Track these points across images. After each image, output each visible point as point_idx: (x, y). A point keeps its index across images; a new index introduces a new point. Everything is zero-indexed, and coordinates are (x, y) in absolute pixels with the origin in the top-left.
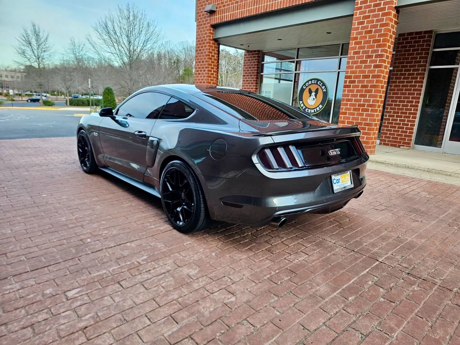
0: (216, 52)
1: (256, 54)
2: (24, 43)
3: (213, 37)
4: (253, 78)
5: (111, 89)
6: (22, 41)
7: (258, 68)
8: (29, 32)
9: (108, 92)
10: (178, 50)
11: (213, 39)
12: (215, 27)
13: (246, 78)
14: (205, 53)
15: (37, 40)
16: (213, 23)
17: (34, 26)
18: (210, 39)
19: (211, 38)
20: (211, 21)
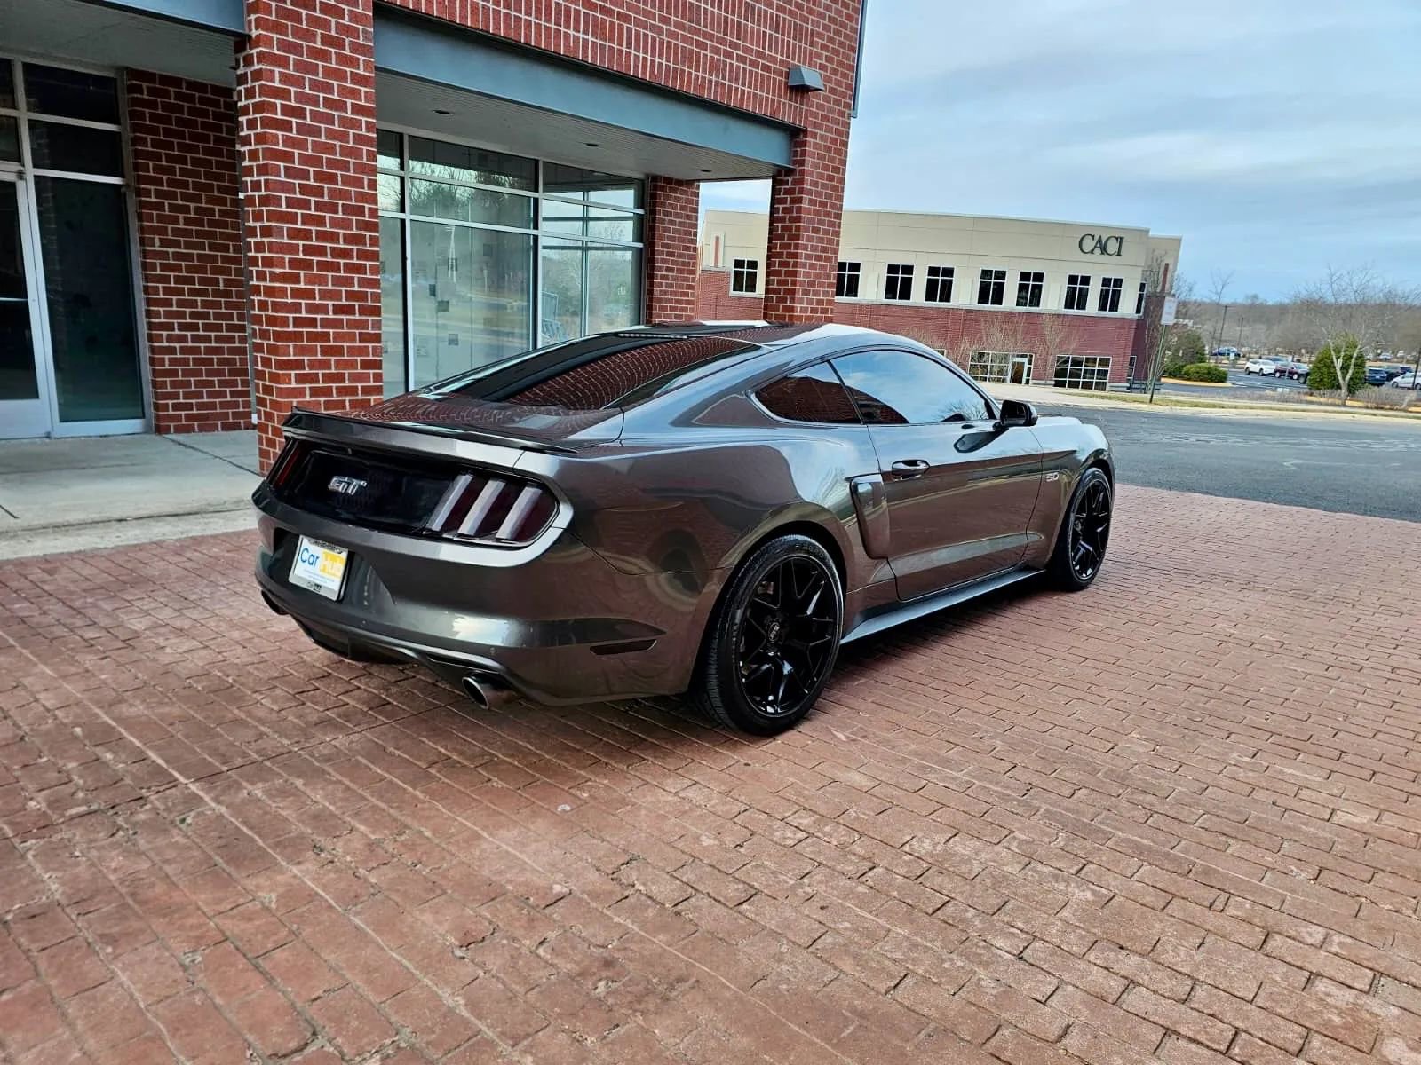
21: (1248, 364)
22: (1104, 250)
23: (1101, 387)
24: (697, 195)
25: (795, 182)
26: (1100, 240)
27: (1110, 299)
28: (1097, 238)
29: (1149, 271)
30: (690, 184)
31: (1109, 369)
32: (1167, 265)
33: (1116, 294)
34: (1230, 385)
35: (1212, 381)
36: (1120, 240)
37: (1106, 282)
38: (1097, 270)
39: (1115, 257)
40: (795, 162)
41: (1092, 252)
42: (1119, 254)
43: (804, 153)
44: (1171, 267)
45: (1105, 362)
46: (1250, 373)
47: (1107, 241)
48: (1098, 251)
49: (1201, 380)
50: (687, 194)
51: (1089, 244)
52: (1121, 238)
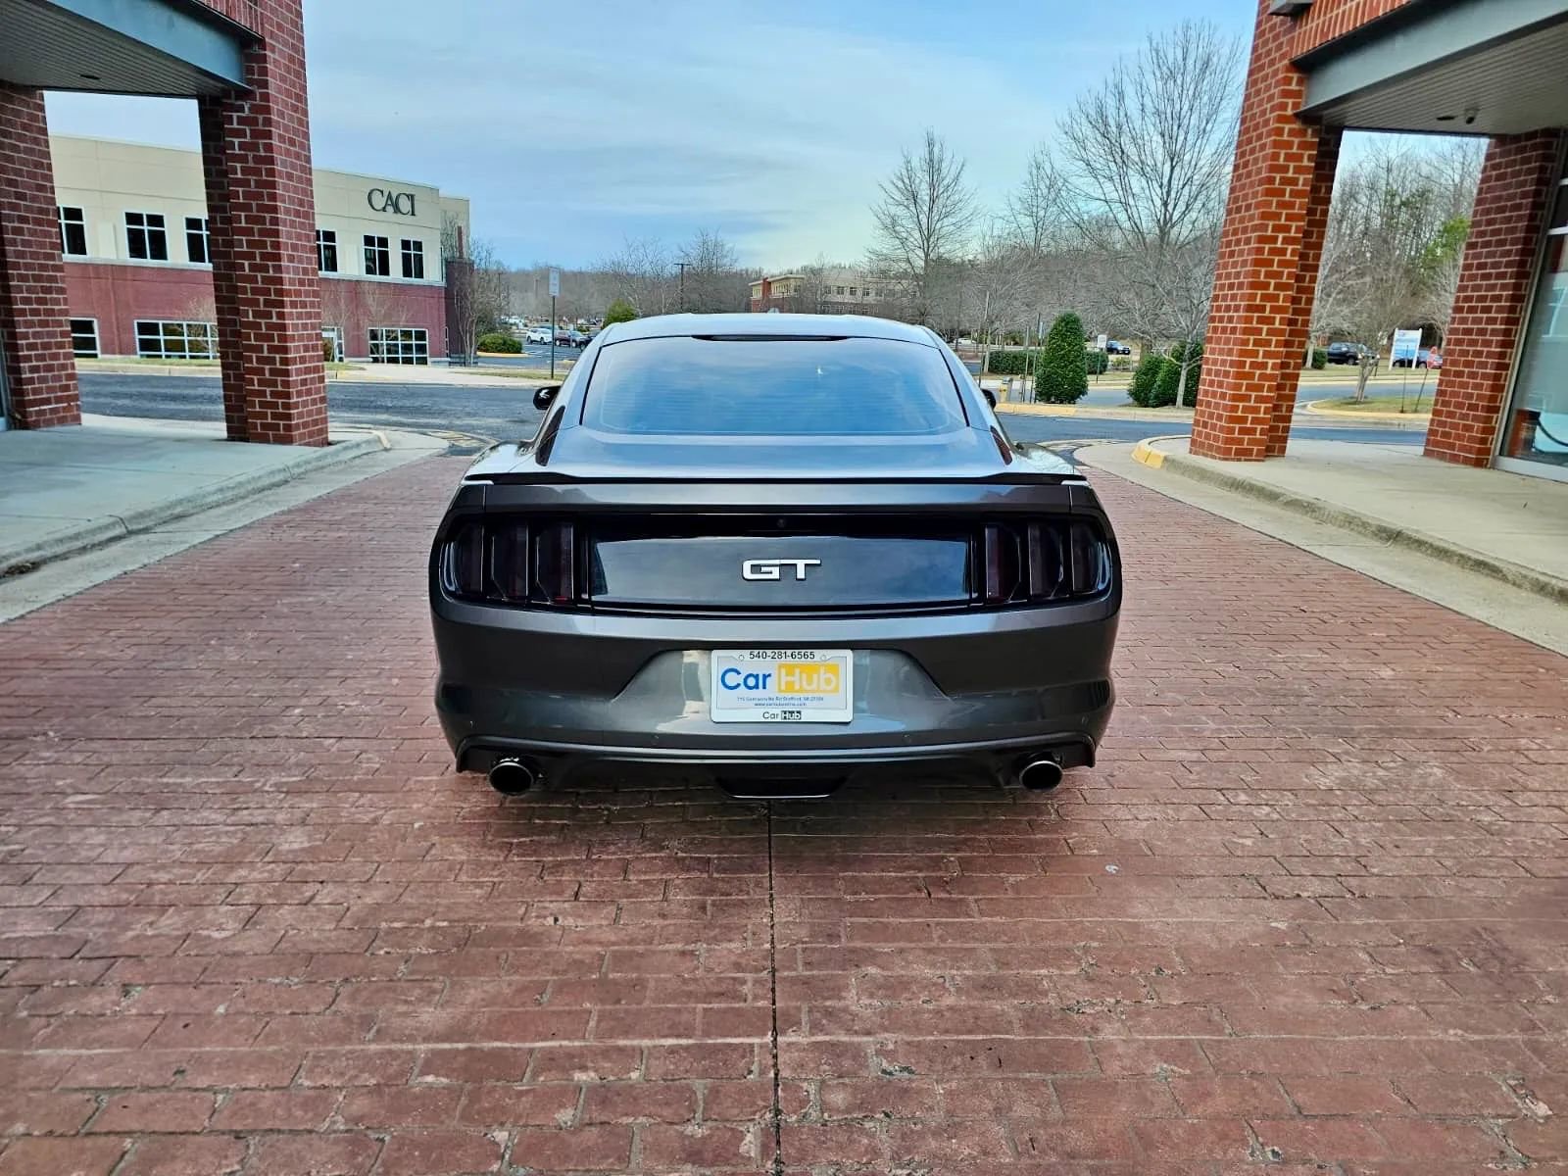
0: (1305, 163)
1: (1534, 147)
2: (898, 196)
3: (1296, 105)
4: (1508, 253)
5: (1076, 321)
6: (894, 190)
7: (1535, 206)
8: (915, 162)
9: (1069, 329)
10: (1433, 156)
11: (1297, 115)
12: (1310, 65)
13: (1476, 256)
14: (1259, 172)
15: (932, 186)
16: (1300, 50)
17: (930, 144)
18: (1282, 119)
19: (1290, 112)
20: (1292, 48)
21: (529, 334)
22: (397, 210)
23: (423, 361)
24: (42, 108)
25: (254, 109)
26: (390, 196)
27: (413, 265)
28: (386, 194)
29: (446, 236)
30: (31, 91)
31: (427, 342)
32: (460, 228)
33: (419, 259)
34: (526, 355)
35: (509, 352)
36: (411, 197)
37: (406, 244)
38: (395, 232)
39: (409, 218)
40: (250, 82)
41: (384, 209)
42: (413, 214)
43: (264, 71)
44: (464, 230)
45: (421, 336)
46: (532, 342)
47: (397, 198)
48: (390, 209)
49: (499, 351)
50: (28, 107)
51: (379, 201)
52: (412, 196)
